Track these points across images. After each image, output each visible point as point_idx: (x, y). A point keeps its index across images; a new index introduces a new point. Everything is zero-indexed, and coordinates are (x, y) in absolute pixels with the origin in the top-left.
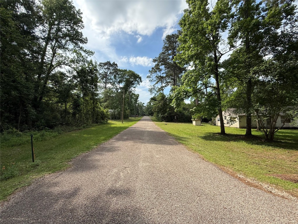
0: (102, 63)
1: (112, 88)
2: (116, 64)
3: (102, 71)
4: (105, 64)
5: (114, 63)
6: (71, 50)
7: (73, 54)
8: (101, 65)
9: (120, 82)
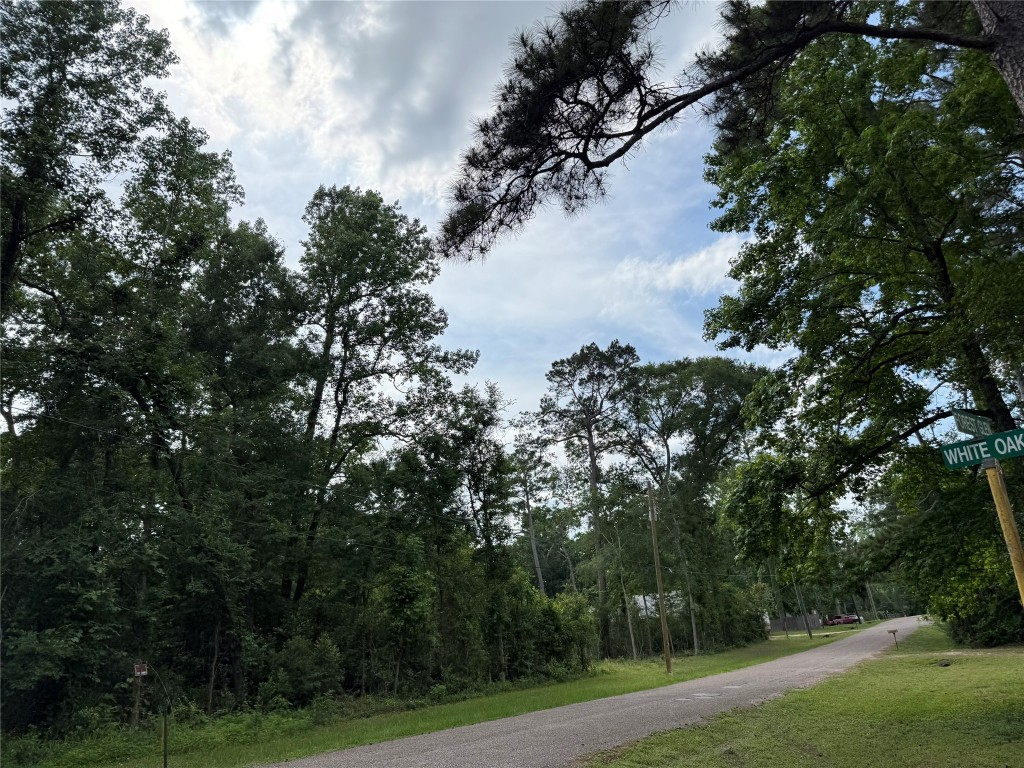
0: (562, 362)
1: (632, 472)
2: (628, 347)
3: (570, 398)
4: (580, 360)
5: (614, 345)
6: (398, 371)
7: (411, 381)
8: (560, 373)
9: (665, 431)
